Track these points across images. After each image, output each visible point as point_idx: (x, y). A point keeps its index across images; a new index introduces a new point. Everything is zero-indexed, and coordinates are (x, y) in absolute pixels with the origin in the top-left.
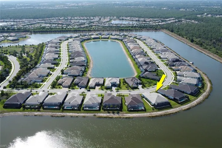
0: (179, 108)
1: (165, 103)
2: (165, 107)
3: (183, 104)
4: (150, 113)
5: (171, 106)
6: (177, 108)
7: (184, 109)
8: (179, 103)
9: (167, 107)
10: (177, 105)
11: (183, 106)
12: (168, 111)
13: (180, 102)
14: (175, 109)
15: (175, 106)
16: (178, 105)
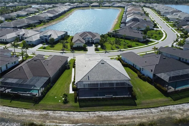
0: (162, 108)
1: (117, 84)
2: (112, 99)
3: (182, 98)
4: (44, 113)
5: (134, 97)
6: (153, 110)
7: (178, 116)
8: (166, 94)
9: (120, 98)
10: (155, 100)
11: (181, 106)
12: (114, 114)
13: (172, 89)
14: (146, 111)
15: (148, 101)
16: (163, 98)
